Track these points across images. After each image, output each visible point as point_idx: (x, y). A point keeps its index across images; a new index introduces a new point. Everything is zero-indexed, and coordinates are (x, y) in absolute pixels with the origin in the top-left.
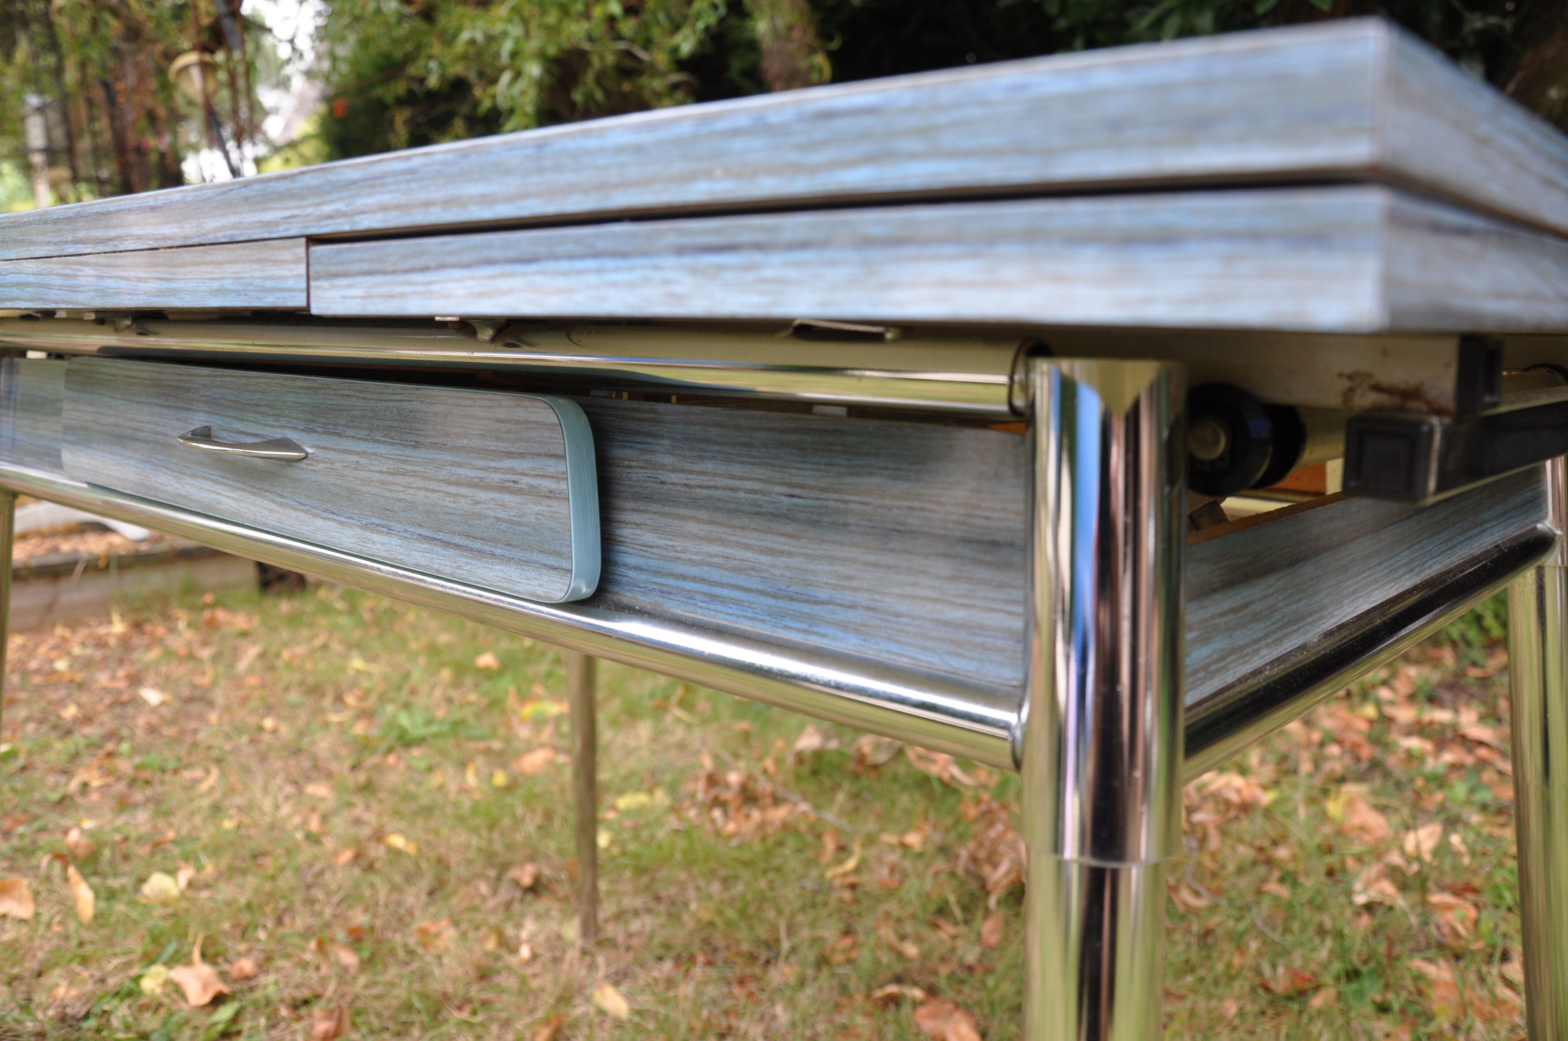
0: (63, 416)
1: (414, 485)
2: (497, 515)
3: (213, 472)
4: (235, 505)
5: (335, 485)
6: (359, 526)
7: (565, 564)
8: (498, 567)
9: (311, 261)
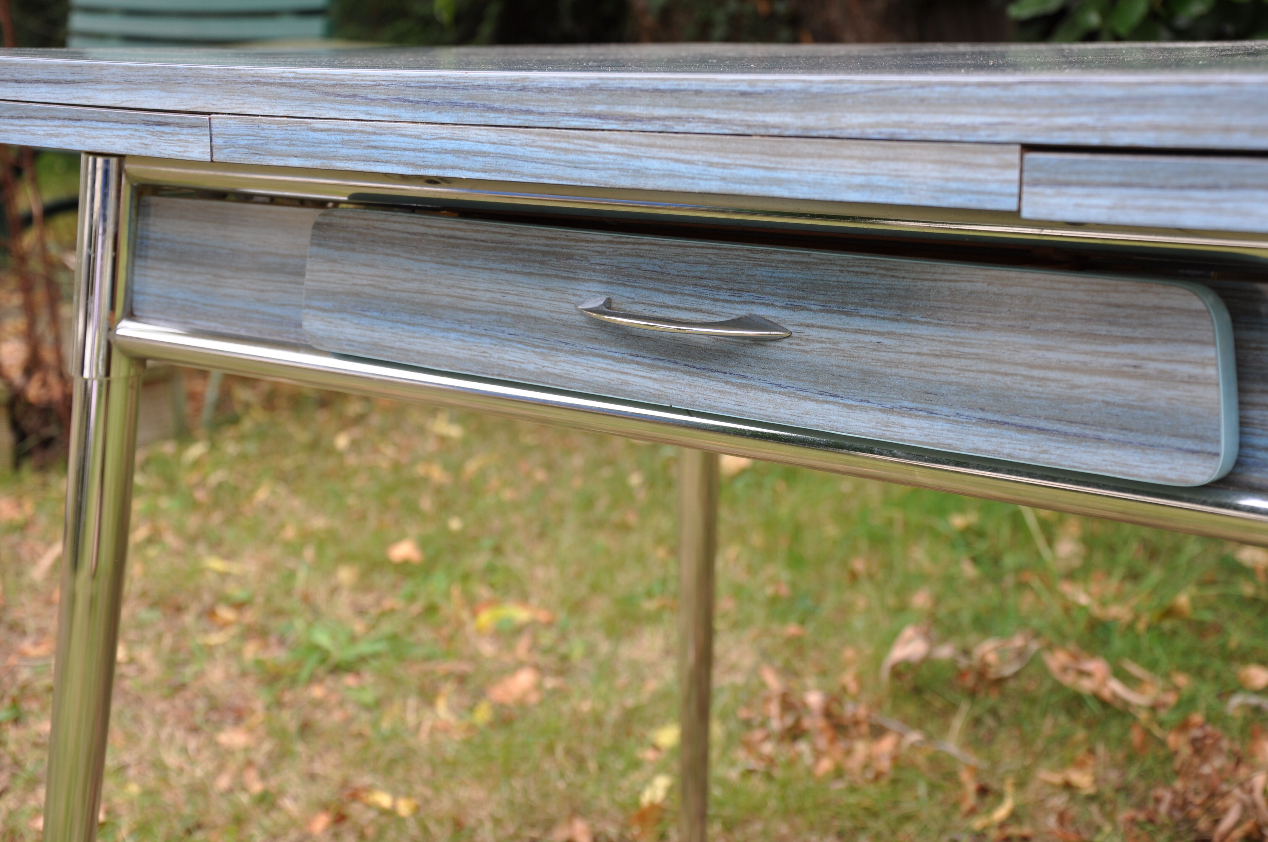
0: (307, 277)
1: (974, 368)
2: (1107, 399)
3: (614, 349)
4: (657, 386)
5: (839, 366)
6: (880, 410)
7: (1209, 447)
8: (1106, 451)
9: (1026, 167)
